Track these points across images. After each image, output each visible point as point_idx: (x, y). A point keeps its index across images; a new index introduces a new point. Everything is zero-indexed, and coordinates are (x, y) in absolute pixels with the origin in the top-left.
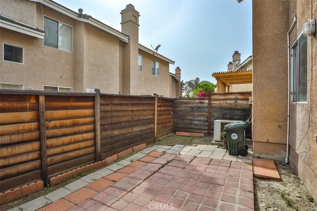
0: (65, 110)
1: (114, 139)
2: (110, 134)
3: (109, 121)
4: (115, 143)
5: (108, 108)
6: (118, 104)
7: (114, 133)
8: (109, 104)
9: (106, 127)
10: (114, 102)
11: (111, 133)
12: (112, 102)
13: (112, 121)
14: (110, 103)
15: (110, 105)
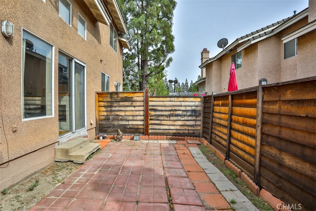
0: (240, 108)
1: (285, 171)
2: (276, 155)
3: (275, 131)
4: (286, 180)
5: (275, 108)
6: (293, 101)
7: (282, 158)
8: (276, 101)
9: (270, 139)
10: (283, 98)
11: (278, 155)
12: (280, 97)
13: (280, 134)
14: (277, 99)
15: (278, 103)
